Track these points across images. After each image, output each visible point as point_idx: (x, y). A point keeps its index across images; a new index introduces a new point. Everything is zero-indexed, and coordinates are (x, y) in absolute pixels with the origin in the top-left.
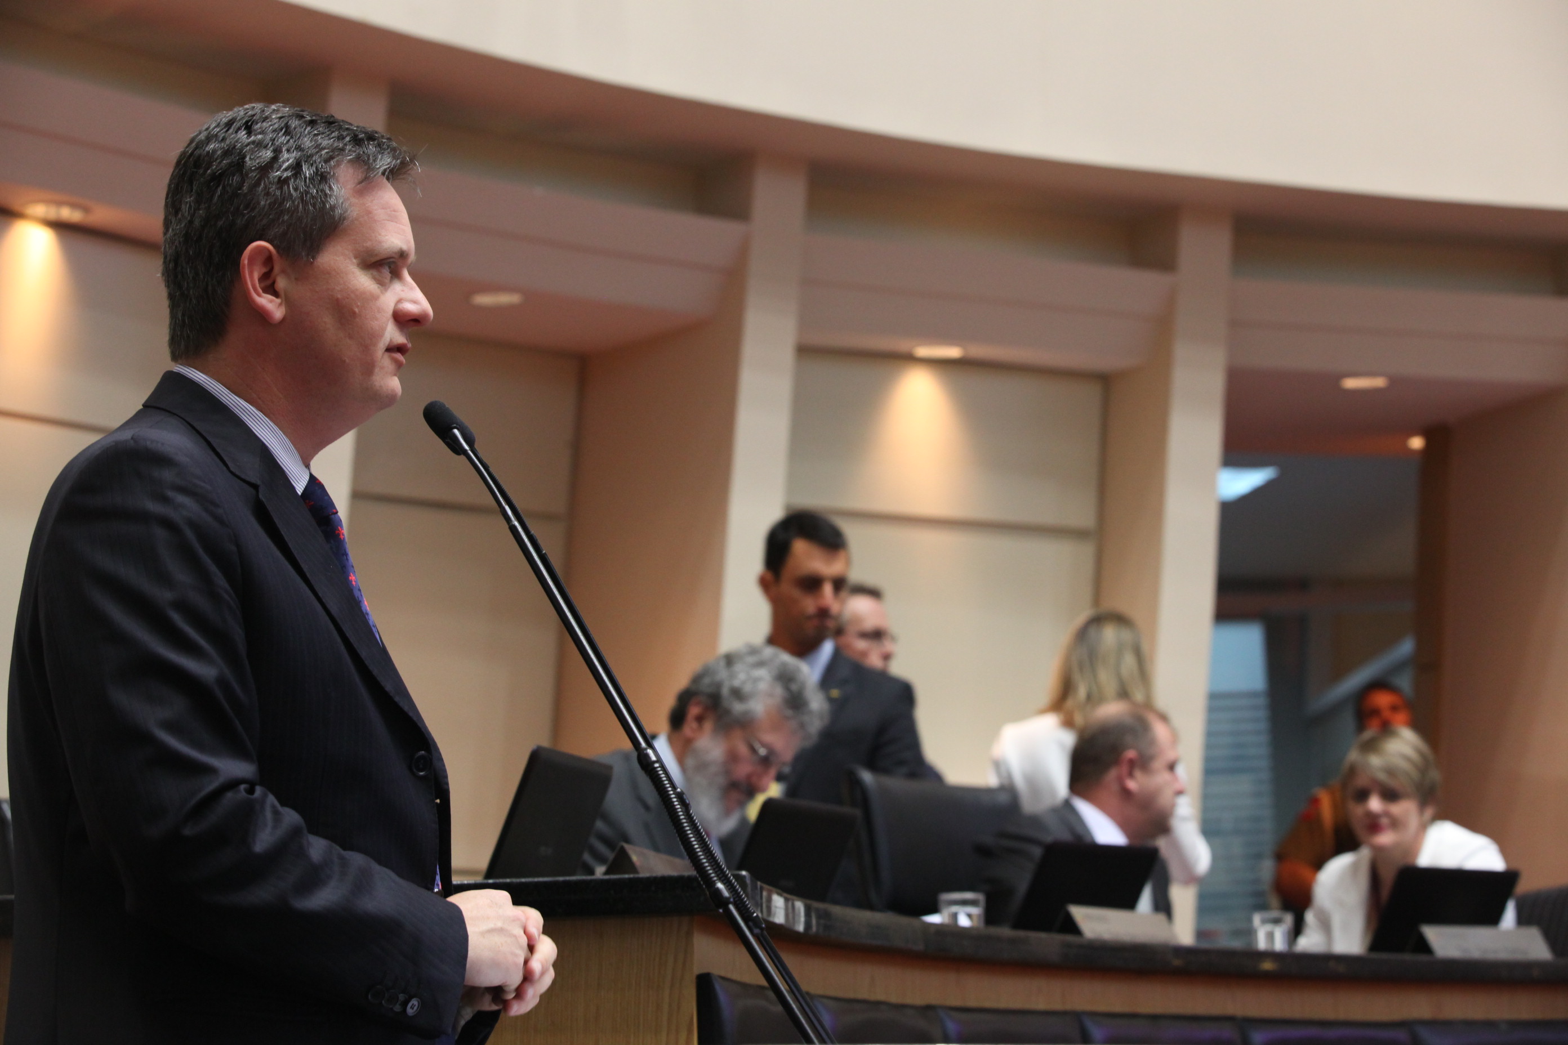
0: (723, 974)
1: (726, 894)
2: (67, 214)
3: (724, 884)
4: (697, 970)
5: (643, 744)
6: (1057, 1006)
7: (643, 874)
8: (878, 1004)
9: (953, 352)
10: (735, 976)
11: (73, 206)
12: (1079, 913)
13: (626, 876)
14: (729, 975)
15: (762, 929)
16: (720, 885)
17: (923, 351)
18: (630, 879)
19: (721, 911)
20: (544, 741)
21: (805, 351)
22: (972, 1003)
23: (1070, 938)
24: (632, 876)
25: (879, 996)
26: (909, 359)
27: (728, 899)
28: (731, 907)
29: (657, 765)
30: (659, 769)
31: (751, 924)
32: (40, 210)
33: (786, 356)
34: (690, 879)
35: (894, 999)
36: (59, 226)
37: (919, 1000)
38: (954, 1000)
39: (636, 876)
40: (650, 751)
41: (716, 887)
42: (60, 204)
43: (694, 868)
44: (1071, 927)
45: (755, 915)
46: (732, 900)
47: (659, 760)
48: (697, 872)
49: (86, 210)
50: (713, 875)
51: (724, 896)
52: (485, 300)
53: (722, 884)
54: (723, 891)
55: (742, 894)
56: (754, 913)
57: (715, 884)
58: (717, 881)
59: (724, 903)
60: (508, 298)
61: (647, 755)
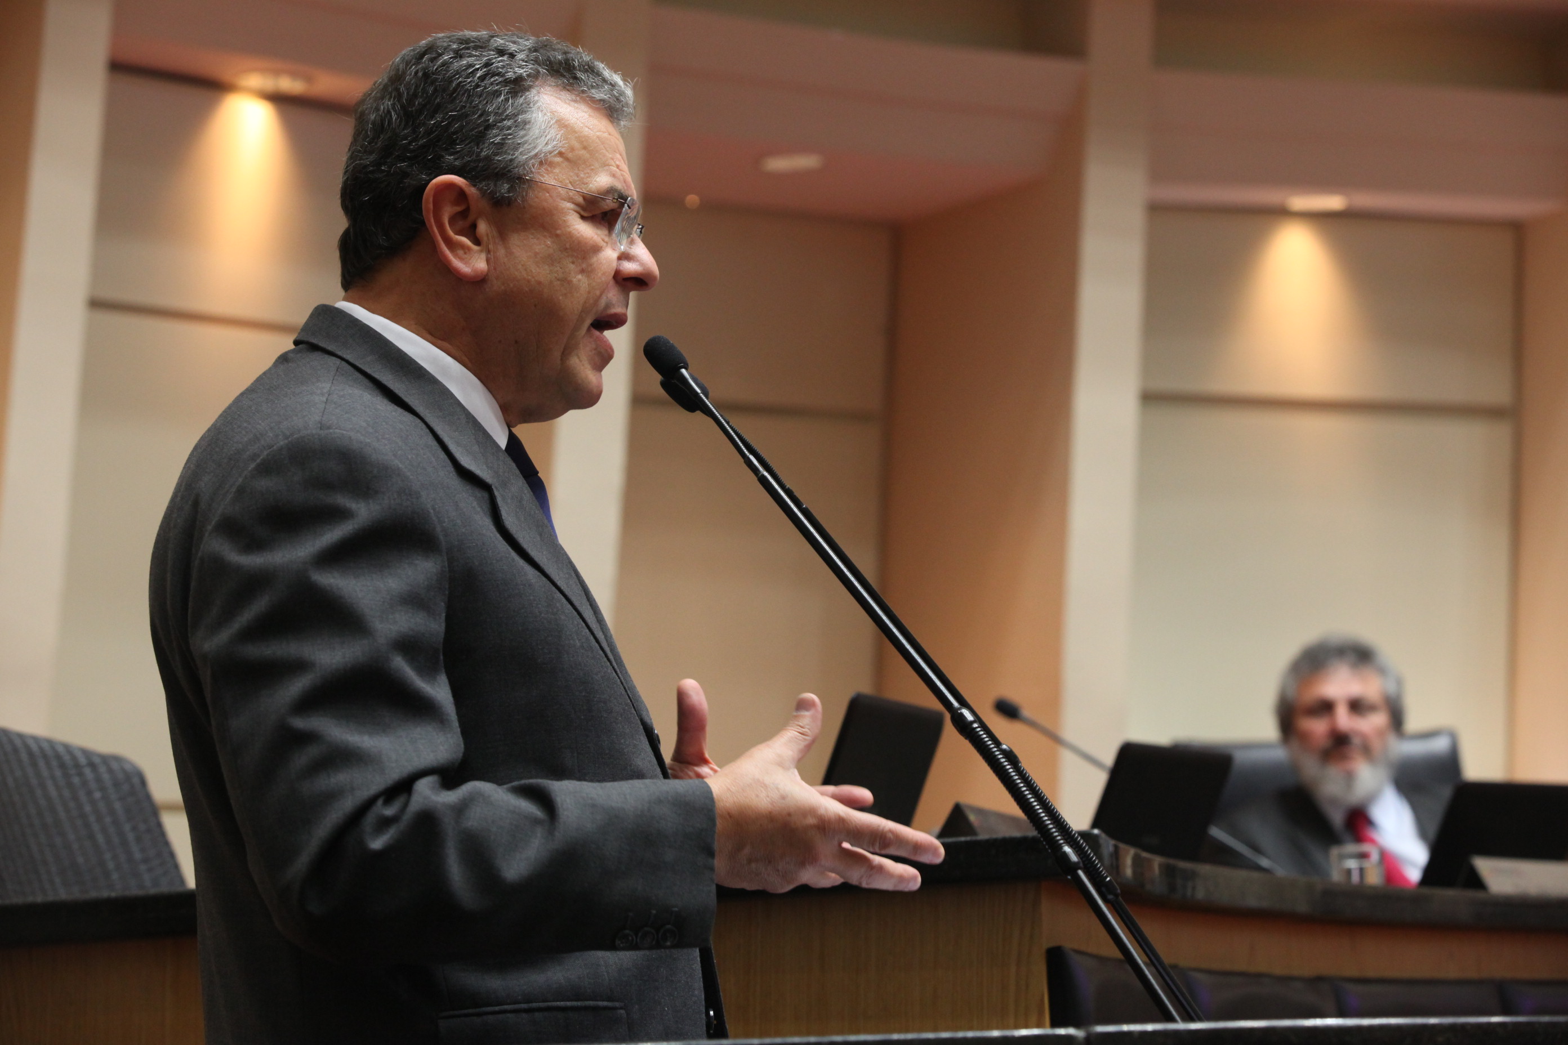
0: (1076, 946)
1: (1074, 858)
2: (288, 84)
3: (1071, 846)
4: (1046, 944)
5: (956, 704)
6: (1472, 974)
7: (983, 836)
8: (1259, 976)
9: (1334, 202)
11: (294, 75)
12: (1486, 866)
13: (963, 839)
14: (1083, 948)
15: (1116, 895)
16: (1067, 849)
17: (1300, 202)
18: (966, 842)
19: (1069, 877)
20: (865, 687)
21: (1156, 209)
22: (1371, 973)
24: (968, 838)
25: (1261, 966)
26: (1282, 213)
27: (1075, 863)
28: (1080, 873)
29: (975, 725)
30: (979, 729)
31: (1104, 889)
32: (255, 81)
33: (1135, 218)
34: (1034, 839)
35: (1278, 970)
36: (278, 99)
37: (1307, 970)
38: (1351, 971)
39: (974, 838)
40: (966, 712)
41: (1062, 851)
42: (277, 73)
43: (1034, 828)
44: (1476, 882)
45: (1108, 879)
46: (1081, 865)
47: (978, 719)
48: (1039, 833)
49: (309, 79)
50: (1059, 838)
51: (1072, 860)
52: (778, 164)
53: (1069, 848)
54: (1071, 855)
55: (1093, 857)
56: (1106, 877)
57: (1061, 848)
58: (1063, 845)
59: (1072, 868)
60: (806, 162)
61: (962, 715)
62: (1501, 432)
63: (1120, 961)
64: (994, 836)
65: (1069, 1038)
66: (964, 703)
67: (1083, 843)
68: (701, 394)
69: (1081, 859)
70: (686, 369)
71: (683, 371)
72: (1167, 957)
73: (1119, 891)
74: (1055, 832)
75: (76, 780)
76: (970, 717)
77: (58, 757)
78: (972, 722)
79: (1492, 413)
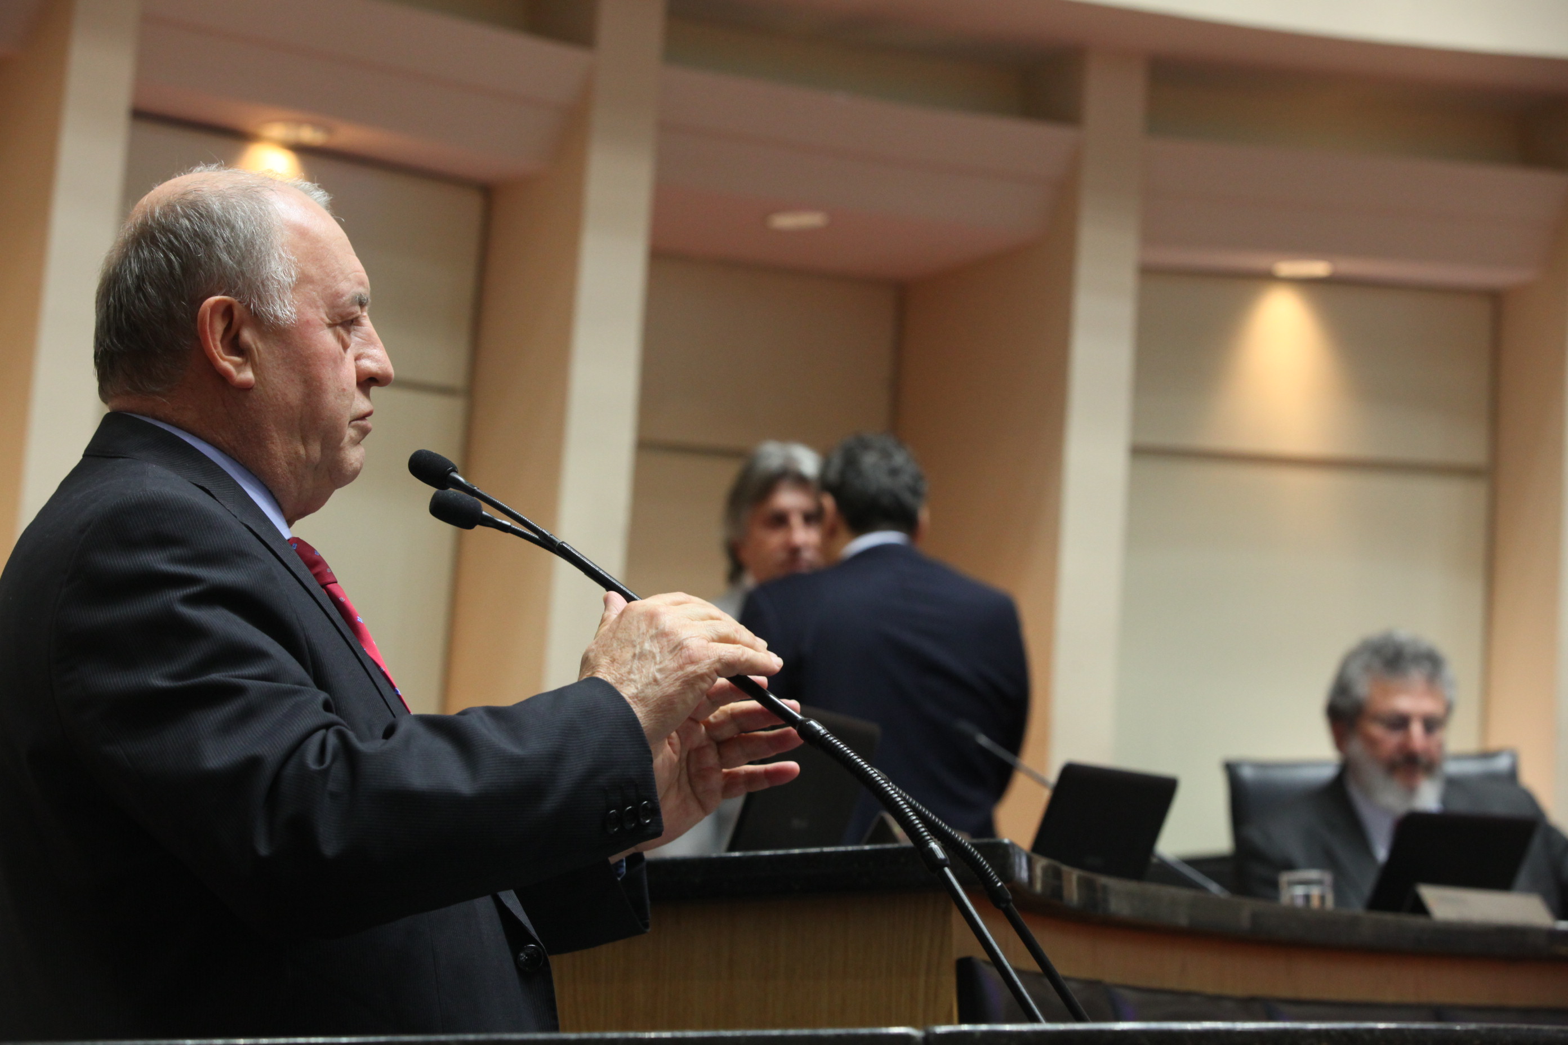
1: (941, 855)
2: (309, 135)
3: (939, 843)
4: (955, 957)
6: (1410, 997)
8: (1186, 994)
9: (1318, 268)
11: (315, 125)
12: (1434, 894)
16: (934, 845)
17: (1287, 268)
19: (937, 874)
21: (1148, 272)
22: (1306, 995)
23: (1419, 921)
26: (1268, 278)
27: (941, 860)
32: (278, 131)
33: (1127, 279)
36: (301, 150)
37: (1239, 990)
41: (929, 847)
42: (299, 123)
44: (1420, 908)
45: (999, 884)
49: (329, 130)
50: (926, 835)
51: (939, 857)
52: (785, 221)
53: (936, 844)
54: (938, 851)
55: (983, 862)
56: (997, 882)
57: (928, 844)
58: (930, 841)
59: (941, 864)
60: (810, 220)
62: (1476, 492)
63: (1037, 974)
65: (905, 1038)
67: (966, 846)
69: (949, 856)
73: (1010, 897)
74: (922, 827)
79: (1468, 472)
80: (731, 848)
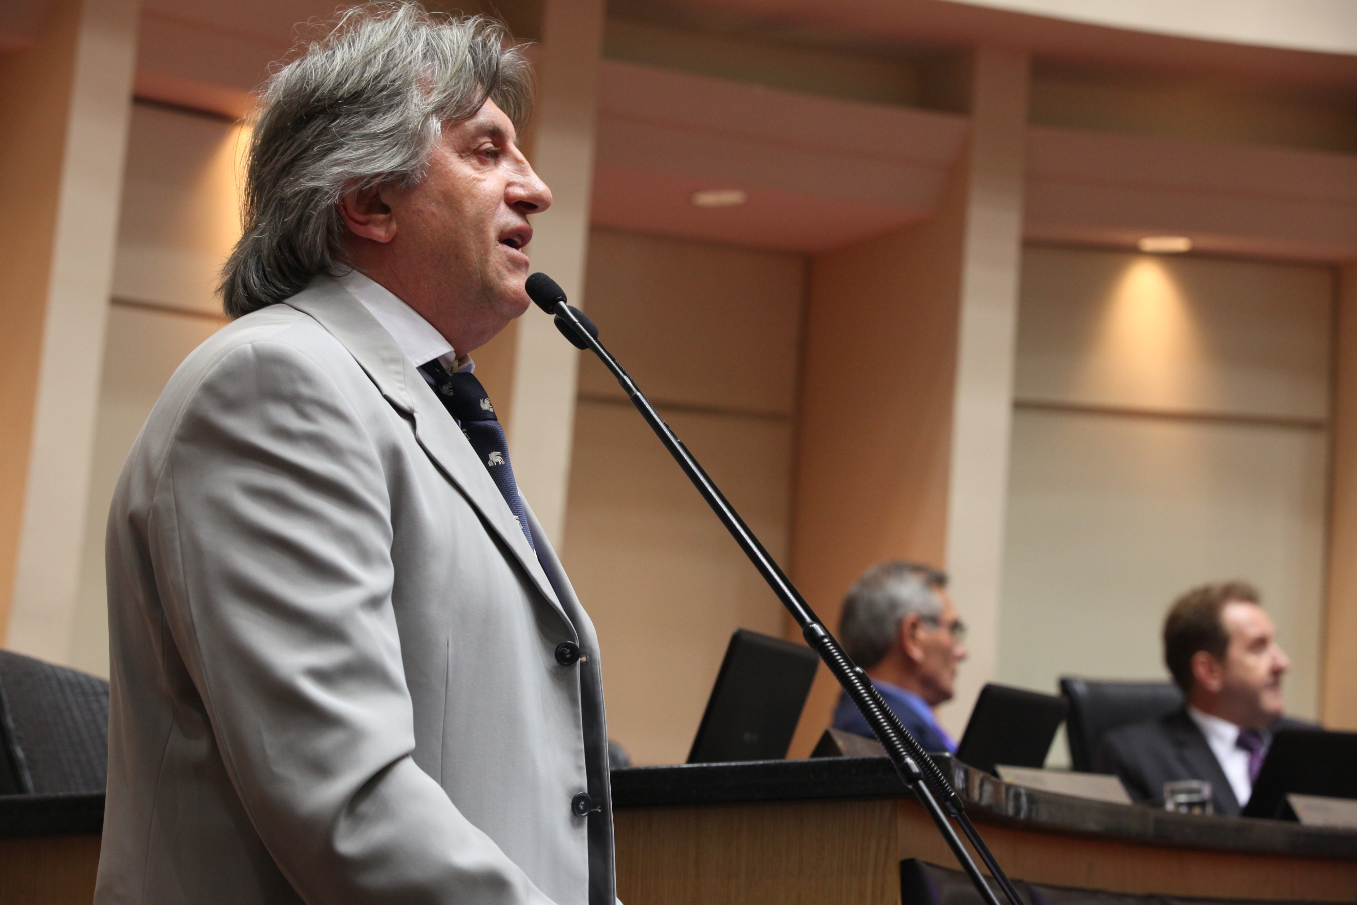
0: (929, 859)
1: (915, 769)
3: (913, 758)
4: (901, 856)
5: (808, 619)
9: (1180, 244)
10: (944, 863)
12: (1300, 804)
13: (830, 759)
14: (936, 862)
15: (960, 810)
16: (909, 760)
17: (1151, 244)
21: (1029, 246)
22: (1196, 893)
24: (834, 759)
25: (1098, 884)
26: (1134, 252)
27: (916, 774)
28: (921, 783)
29: (826, 640)
30: (829, 644)
31: (948, 804)
33: (1010, 251)
37: (1139, 889)
39: (838, 758)
40: (816, 626)
41: (905, 762)
44: (1290, 815)
45: (953, 794)
46: (923, 776)
47: (826, 632)
50: (902, 750)
51: (913, 771)
52: (708, 199)
53: (911, 759)
54: (912, 766)
55: (939, 773)
56: (951, 792)
57: (904, 759)
58: (905, 756)
59: (913, 778)
60: (730, 198)
61: (813, 629)
62: (1319, 443)
63: (961, 873)
64: (855, 757)
66: (815, 619)
67: (929, 761)
68: (578, 323)
69: (923, 769)
70: (565, 302)
71: (562, 303)
72: (1009, 872)
75: (95, 706)
76: (821, 632)
77: (80, 685)
78: (823, 637)
79: (1311, 426)
80: (691, 760)
